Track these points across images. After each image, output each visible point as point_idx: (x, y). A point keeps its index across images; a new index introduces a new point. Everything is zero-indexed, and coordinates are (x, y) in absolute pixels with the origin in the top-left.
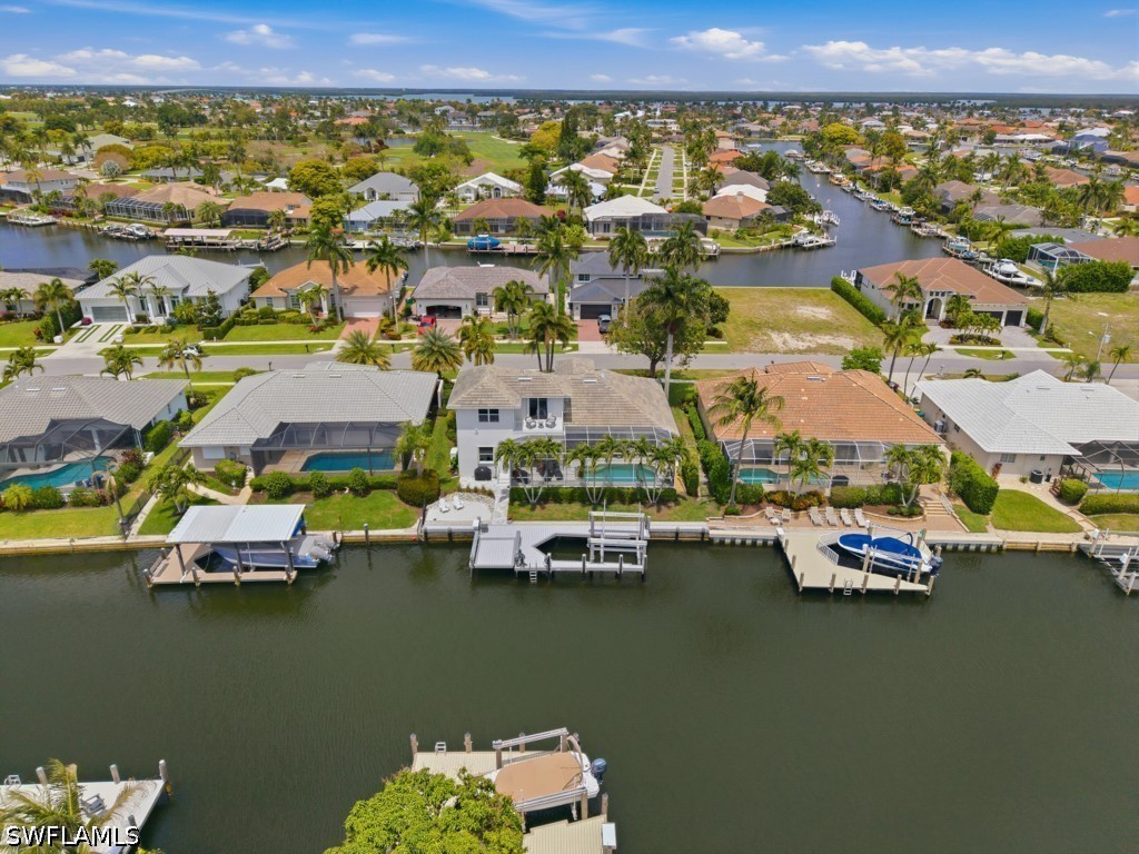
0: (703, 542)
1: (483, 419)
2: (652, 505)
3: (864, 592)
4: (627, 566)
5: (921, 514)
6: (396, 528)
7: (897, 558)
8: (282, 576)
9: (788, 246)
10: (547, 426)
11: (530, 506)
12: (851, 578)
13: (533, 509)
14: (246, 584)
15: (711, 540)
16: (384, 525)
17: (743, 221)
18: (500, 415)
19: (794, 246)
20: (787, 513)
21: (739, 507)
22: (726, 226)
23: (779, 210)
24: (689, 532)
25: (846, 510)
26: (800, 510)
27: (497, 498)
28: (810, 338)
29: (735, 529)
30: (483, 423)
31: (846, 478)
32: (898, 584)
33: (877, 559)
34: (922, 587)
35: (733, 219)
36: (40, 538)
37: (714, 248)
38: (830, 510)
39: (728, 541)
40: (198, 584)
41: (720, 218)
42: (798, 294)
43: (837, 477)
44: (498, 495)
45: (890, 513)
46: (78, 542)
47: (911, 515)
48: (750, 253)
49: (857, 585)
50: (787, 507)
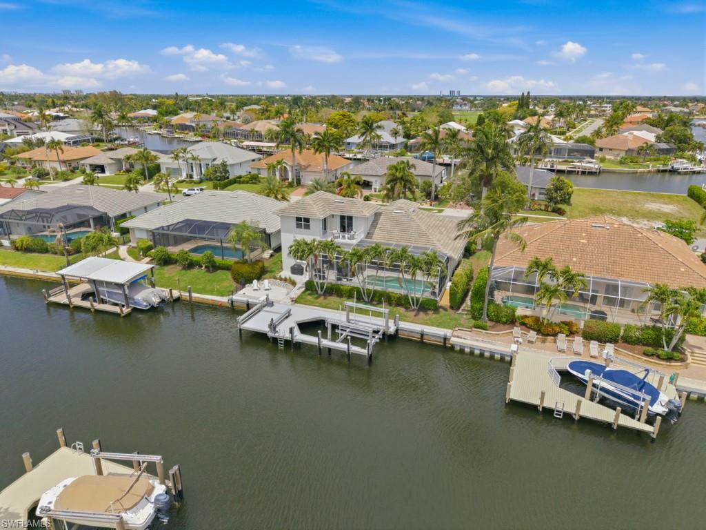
0: (445, 347)
1: (299, 226)
2: (413, 310)
3: (576, 418)
4: (355, 349)
5: (683, 360)
6: (218, 295)
7: (626, 392)
8: (117, 309)
9: (664, 171)
10: (348, 238)
11: (316, 296)
12: (565, 401)
13: (317, 298)
14: (98, 312)
15: (452, 347)
16: (211, 293)
17: (629, 151)
18: (311, 223)
19: (670, 171)
20: (532, 335)
21: (489, 324)
22: (614, 155)
23: (664, 146)
24: (433, 336)
25: (596, 342)
26: (548, 335)
27: (297, 287)
28: (646, 222)
29: (477, 340)
30: (298, 229)
31: (606, 315)
32: (617, 417)
33: (603, 389)
34: (648, 428)
35: (620, 150)
36: (23, 268)
37: (597, 166)
38: (578, 339)
39: (467, 350)
40: (71, 306)
41: (611, 150)
42: (653, 196)
43: (596, 312)
44: (298, 285)
45: (645, 354)
46: (40, 273)
47: (669, 359)
48: (629, 173)
49: (571, 409)
50: (534, 330)
